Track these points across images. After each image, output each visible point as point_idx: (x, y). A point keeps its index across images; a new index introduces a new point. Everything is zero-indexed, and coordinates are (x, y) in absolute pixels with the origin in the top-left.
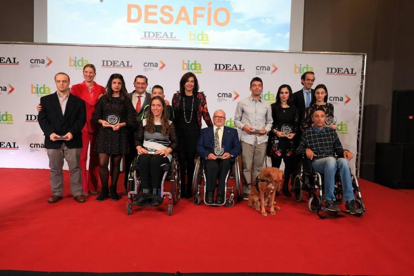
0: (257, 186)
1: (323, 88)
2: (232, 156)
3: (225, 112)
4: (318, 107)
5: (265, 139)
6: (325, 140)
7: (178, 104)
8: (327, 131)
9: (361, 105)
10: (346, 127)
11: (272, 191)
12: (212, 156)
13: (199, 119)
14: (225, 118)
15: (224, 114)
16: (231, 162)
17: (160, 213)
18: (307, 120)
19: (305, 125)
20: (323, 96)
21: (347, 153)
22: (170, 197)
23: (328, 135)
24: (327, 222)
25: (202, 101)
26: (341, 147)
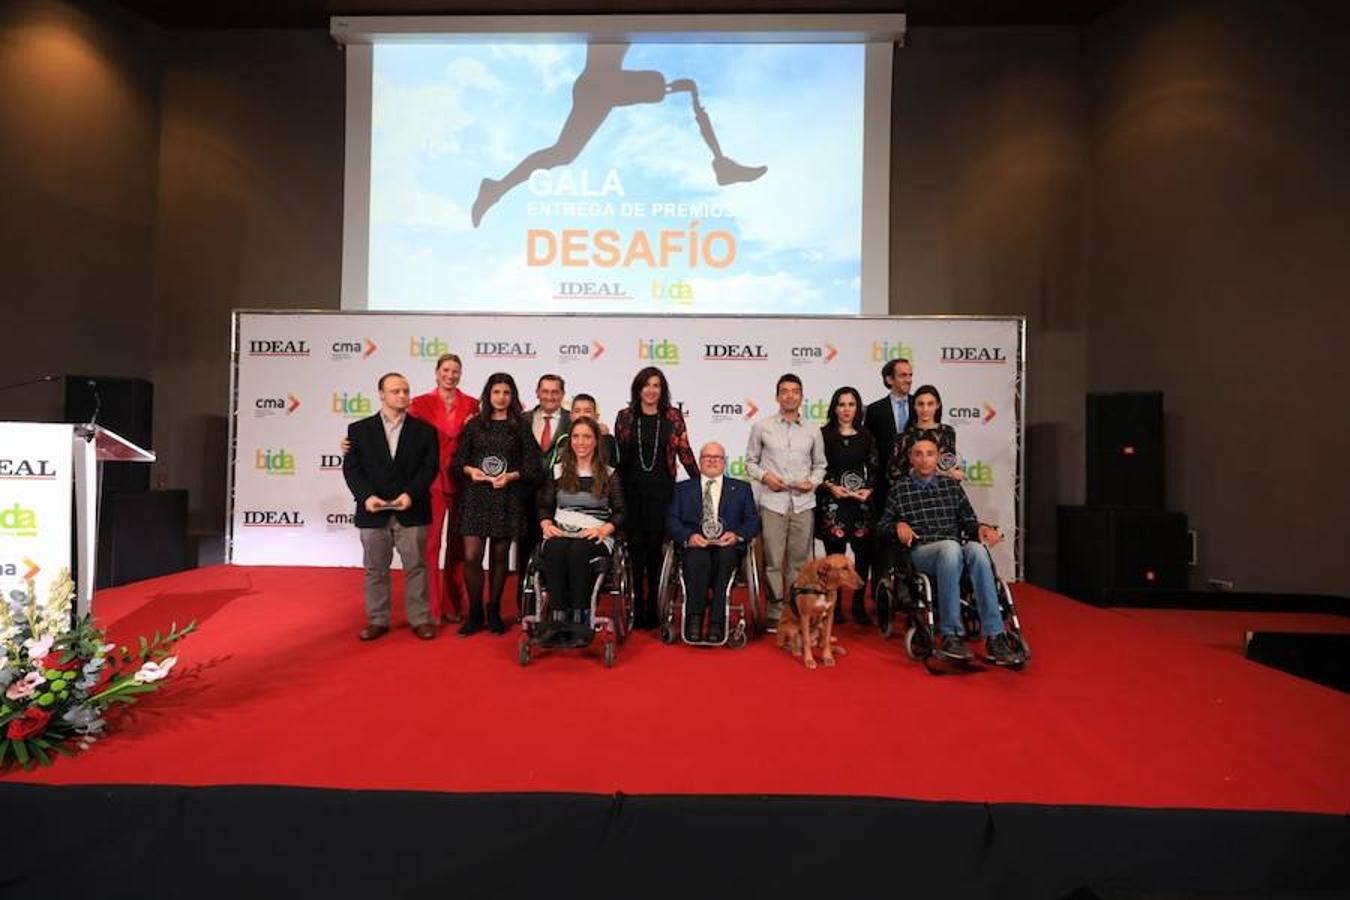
0: (793, 604)
1: (932, 393)
2: (741, 539)
3: (723, 445)
4: (922, 433)
5: (808, 502)
6: (938, 504)
7: (627, 432)
8: (942, 485)
9: (1019, 424)
10: (990, 472)
11: (824, 614)
12: (697, 540)
13: (670, 462)
14: (723, 458)
15: (722, 450)
16: (738, 553)
17: (590, 662)
18: (899, 461)
19: (895, 471)
20: (933, 409)
21: (984, 531)
22: (609, 629)
23: (944, 494)
24: (947, 683)
25: (677, 424)
26: (973, 519)
